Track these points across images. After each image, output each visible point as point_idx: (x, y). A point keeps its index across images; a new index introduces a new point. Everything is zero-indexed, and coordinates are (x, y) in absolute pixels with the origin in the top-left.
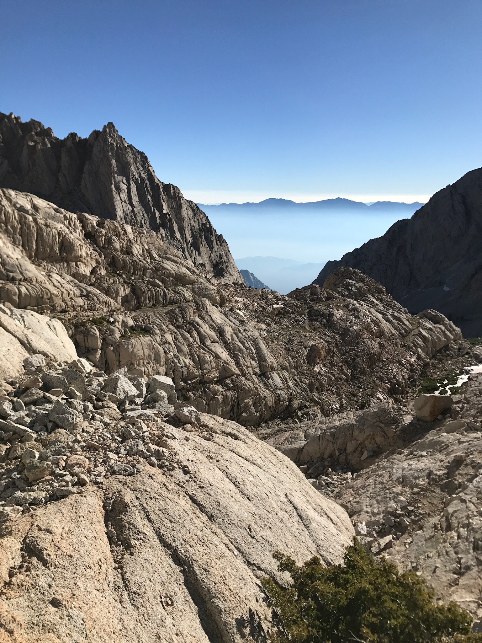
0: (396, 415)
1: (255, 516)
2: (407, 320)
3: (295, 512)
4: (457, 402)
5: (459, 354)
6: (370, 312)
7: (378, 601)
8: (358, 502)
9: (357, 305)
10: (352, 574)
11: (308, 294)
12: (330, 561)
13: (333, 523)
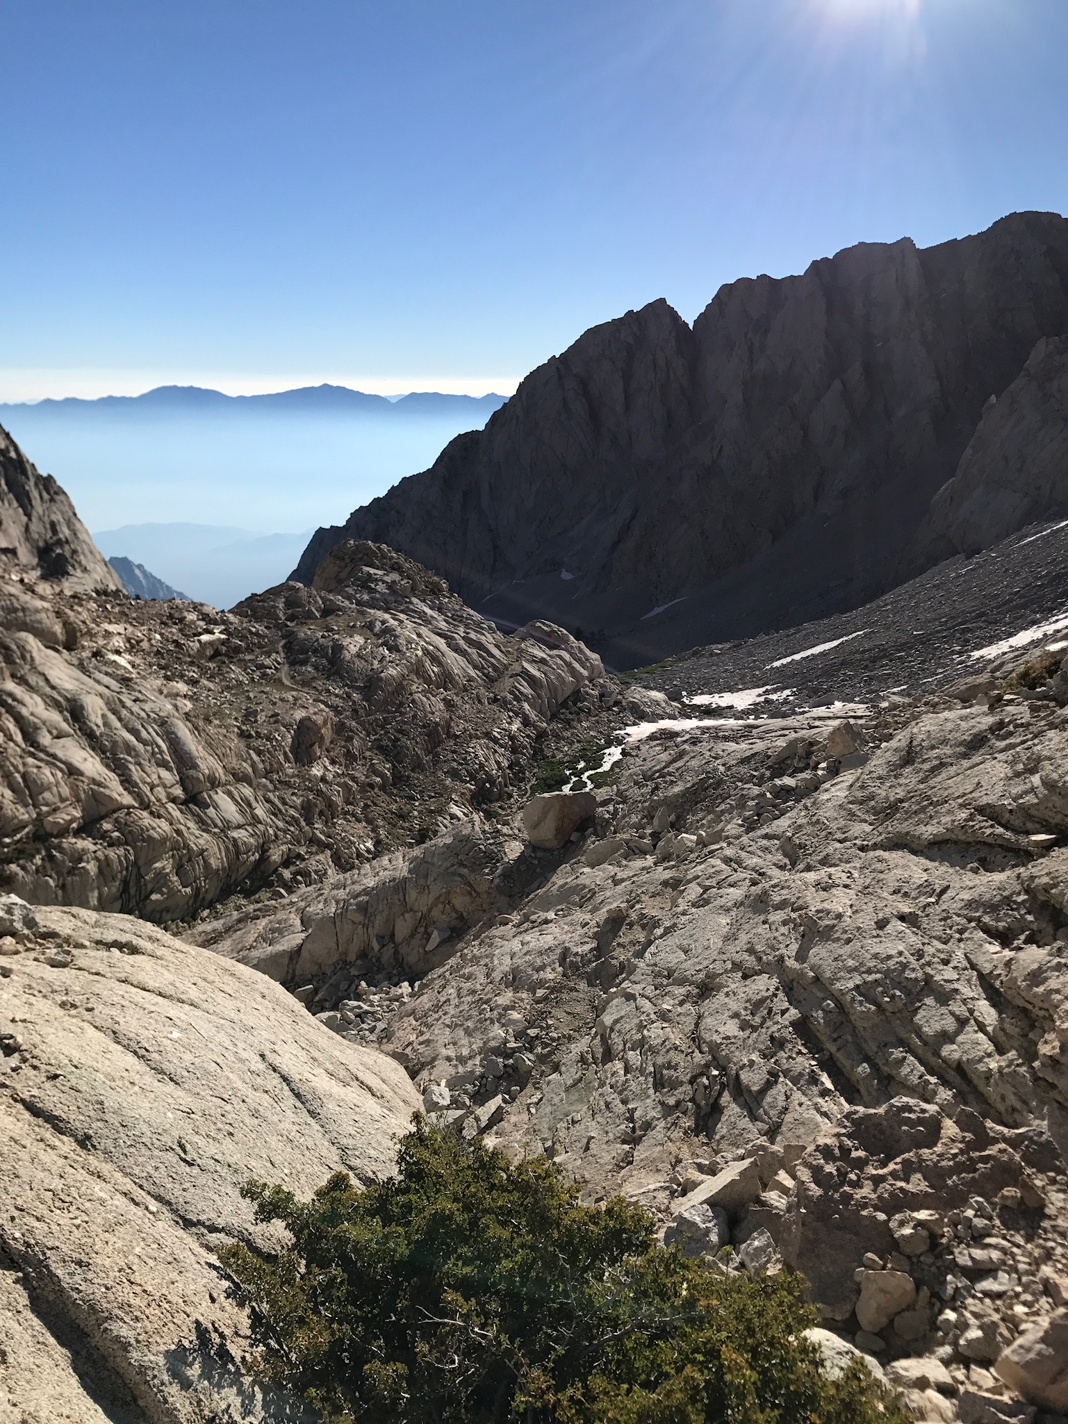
0: (490, 844)
1: (192, 1116)
2: (497, 646)
3: (286, 1088)
4: (605, 803)
5: (601, 707)
6: (419, 635)
7: (471, 1230)
8: (427, 1043)
9: (392, 622)
10: (417, 1191)
11: (281, 606)
12: (372, 1176)
13: (373, 1095)
